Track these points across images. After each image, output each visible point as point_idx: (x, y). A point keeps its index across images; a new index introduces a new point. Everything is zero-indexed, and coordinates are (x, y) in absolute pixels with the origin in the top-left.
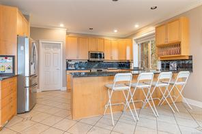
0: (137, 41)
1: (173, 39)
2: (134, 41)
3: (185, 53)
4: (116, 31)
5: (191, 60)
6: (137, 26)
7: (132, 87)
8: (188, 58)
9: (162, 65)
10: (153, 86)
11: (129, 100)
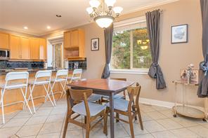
0: (51, 41)
1: (74, 44)
2: (48, 42)
3: (82, 55)
4: (26, 28)
5: (86, 60)
6: (49, 28)
7: (29, 85)
8: (84, 59)
9: (69, 64)
10: (52, 82)
11: (27, 98)
